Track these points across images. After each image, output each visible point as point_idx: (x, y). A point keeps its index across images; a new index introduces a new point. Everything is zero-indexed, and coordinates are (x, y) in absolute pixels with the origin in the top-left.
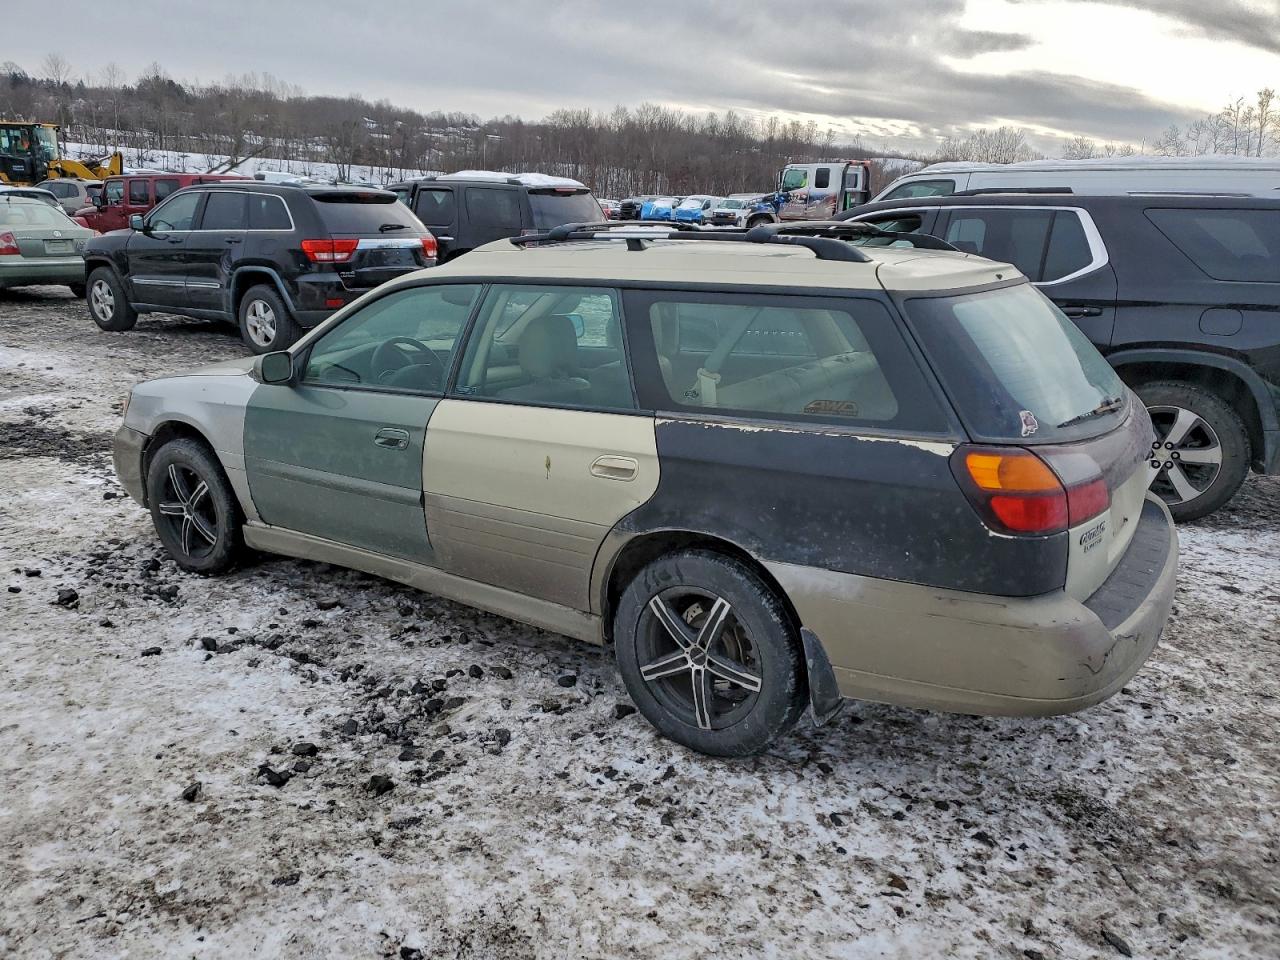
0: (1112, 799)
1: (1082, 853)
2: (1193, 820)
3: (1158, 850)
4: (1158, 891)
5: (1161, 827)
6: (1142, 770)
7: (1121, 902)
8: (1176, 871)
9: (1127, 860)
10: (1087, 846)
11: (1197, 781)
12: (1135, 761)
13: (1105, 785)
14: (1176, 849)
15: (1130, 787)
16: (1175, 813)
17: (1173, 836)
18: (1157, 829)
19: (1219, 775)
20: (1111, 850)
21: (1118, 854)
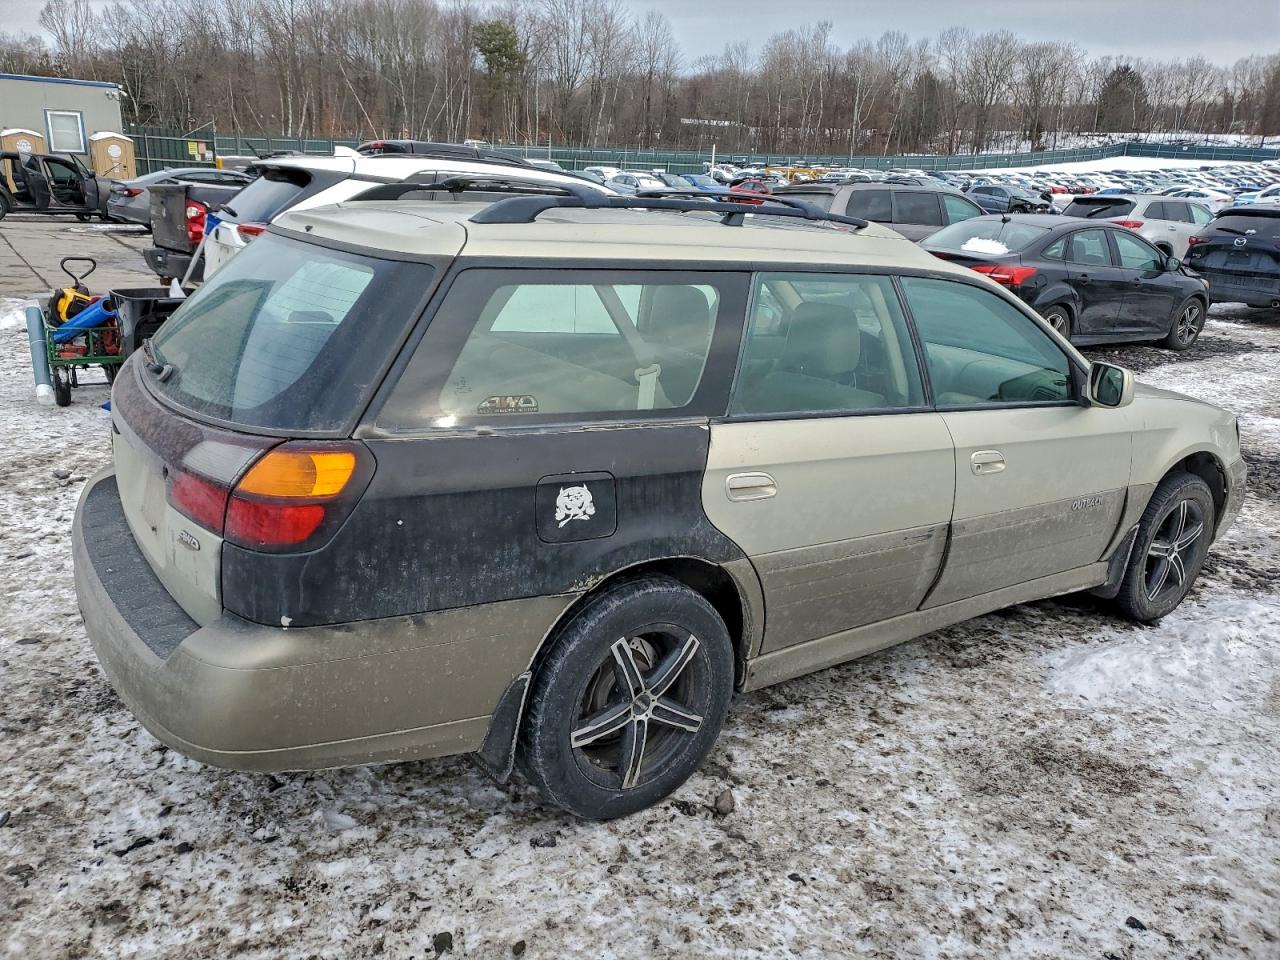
0: (99, 722)
1: (88, 671)
2: (18, 748)
3: (34, 706)
4: (18, 679)
5: (43, 728)
6: (91, 760)
7: (39, 659)
8: (12, 699)
9: (52, 684)
10: (88, 678)
11: (31, 778)
12: (103, 763)
13: (113, 730)
14: (21, 717)
15: (90, 739)
16: (38, 742)
17: (29, 726)
18: (46, 725)
19: (11, 799)
20: (69, 685)
21: (63, 686)
